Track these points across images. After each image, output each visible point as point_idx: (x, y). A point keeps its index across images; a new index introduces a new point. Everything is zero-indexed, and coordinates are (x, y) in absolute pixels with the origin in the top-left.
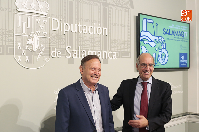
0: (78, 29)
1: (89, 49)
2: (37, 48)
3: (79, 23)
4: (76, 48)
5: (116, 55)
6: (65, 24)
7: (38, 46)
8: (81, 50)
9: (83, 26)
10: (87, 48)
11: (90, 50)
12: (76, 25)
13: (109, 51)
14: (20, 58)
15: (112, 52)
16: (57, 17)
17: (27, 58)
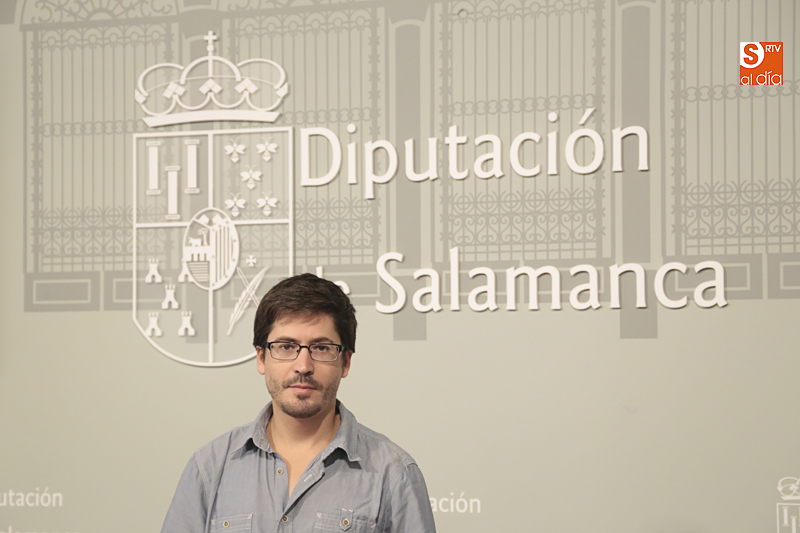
0: (443, 163)
1: (517, 257)
2: (230, 273)
3: (453, 130)
4: (439, 258)
5: (718, 282)
6: (369, 147)
7: (233, 265)
8: (460, 266)
9: (478, 141)
10: (505, 257)
11: (527, 263)
12: (432, 142)
13: (666, 260)
14: (153, 322)
15: (682, 268)
16: (334, 118)
17: (186, 322)
